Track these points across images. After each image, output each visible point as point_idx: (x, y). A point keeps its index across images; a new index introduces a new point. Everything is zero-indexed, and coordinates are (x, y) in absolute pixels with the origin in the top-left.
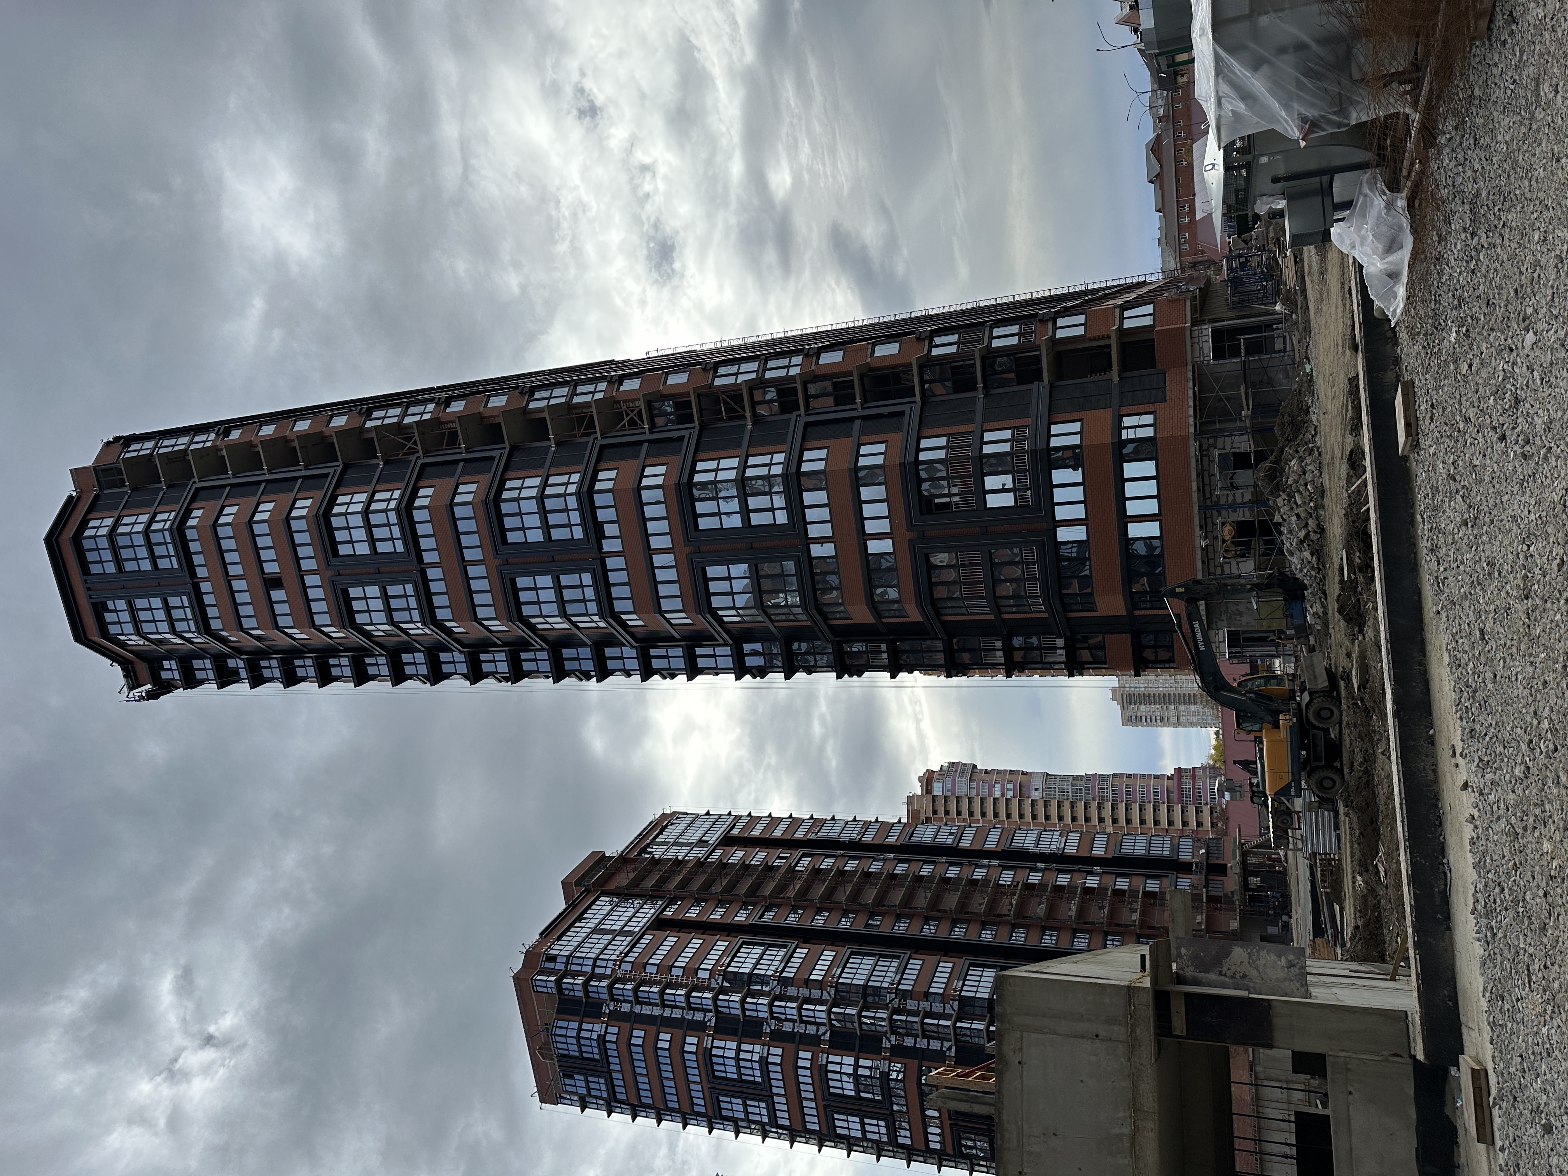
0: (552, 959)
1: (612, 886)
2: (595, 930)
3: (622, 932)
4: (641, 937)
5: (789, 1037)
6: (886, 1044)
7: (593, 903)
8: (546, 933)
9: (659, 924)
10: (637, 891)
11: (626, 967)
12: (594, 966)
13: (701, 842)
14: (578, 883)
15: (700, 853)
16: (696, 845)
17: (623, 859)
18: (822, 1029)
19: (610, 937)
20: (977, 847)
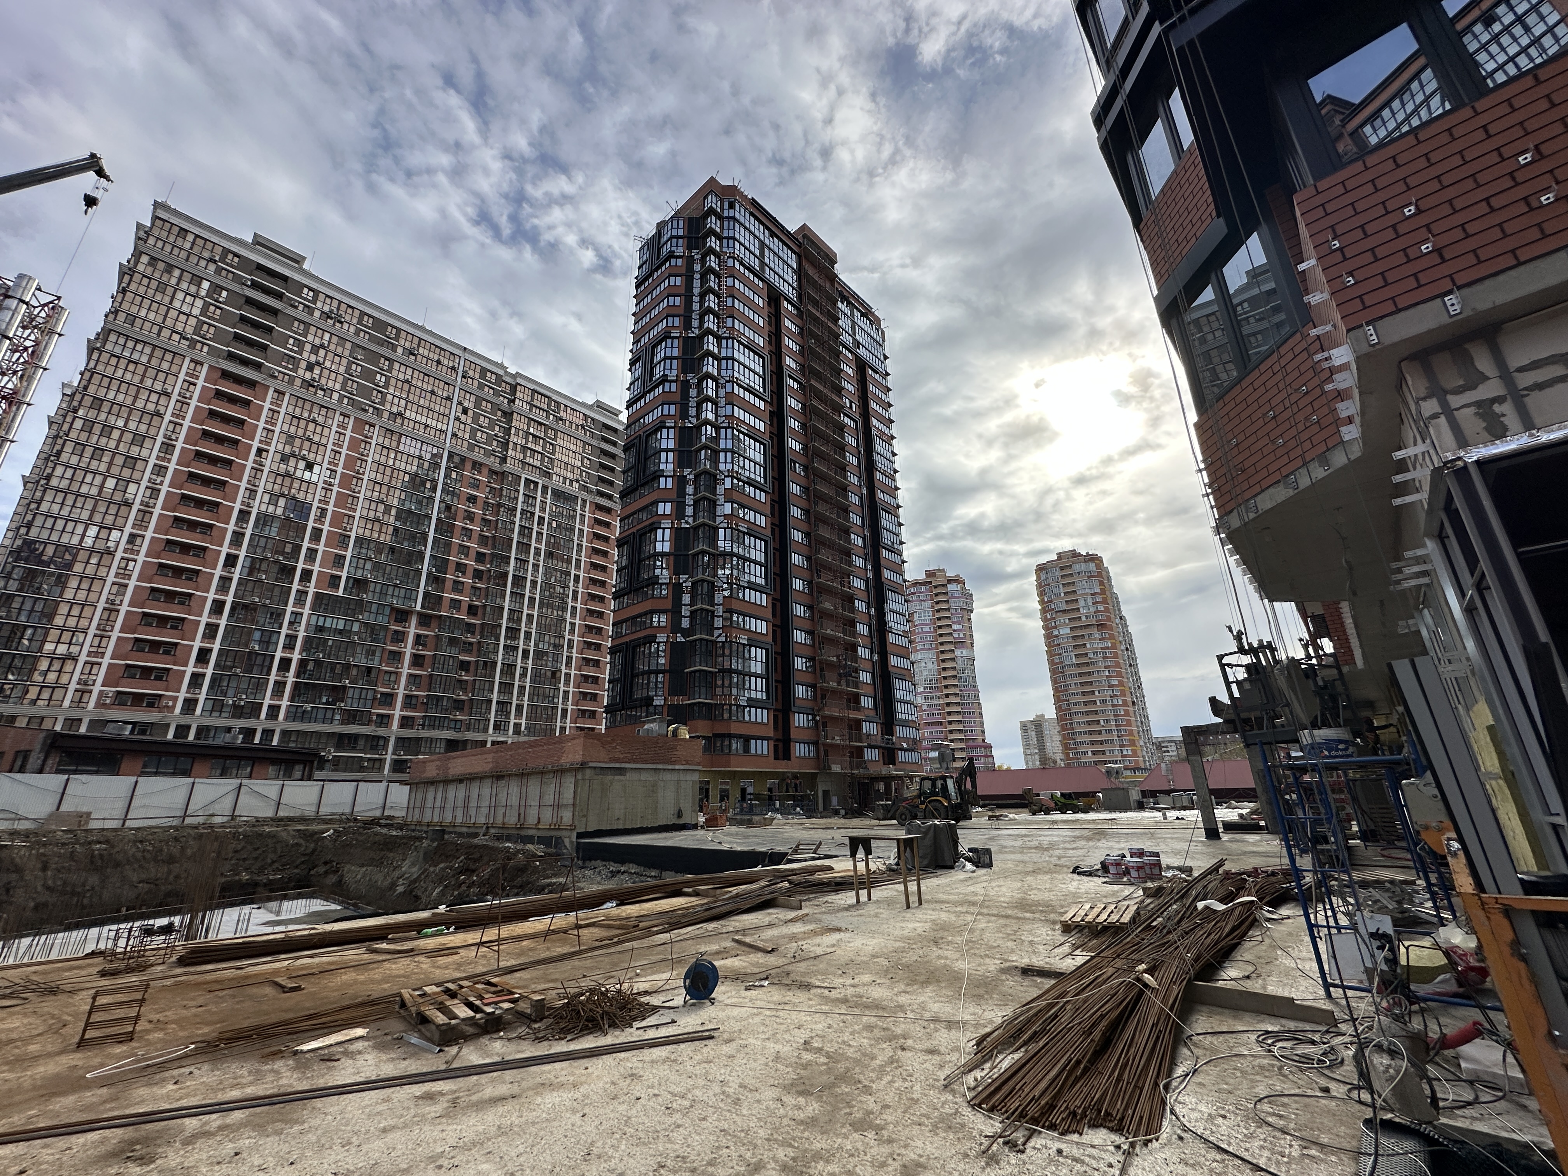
0: (731, 206)
1: (806, 265)
2: (762, 245)
3: (763, 264)
4: (760, 278)
5: (685, 396)
6: (687, 471)
7: (789, 247)
8: (754, 203)
9: (774, 297)
10: (804, 281)
11: (730, 262)
12: (728, 238)
13: (858, 344)
14: (805, 236)
15: (846, 338)
16: (854, 339)
17: (833, 278)
18: (694, 420)
19: (757, 252)
20: (882, 562)
